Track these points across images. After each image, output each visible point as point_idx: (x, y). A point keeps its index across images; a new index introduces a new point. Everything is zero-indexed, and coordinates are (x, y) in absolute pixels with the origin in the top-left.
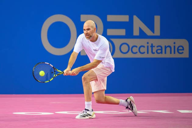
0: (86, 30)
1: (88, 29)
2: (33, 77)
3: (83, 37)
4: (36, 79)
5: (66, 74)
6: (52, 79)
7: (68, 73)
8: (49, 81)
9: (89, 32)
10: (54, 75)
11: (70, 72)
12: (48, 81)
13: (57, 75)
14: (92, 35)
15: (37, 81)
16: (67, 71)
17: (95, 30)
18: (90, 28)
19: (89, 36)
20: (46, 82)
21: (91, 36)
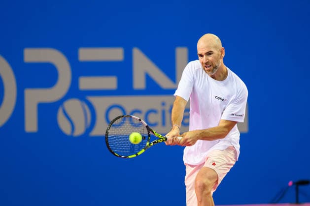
0: (204, 56)
1: (209, 53)
2: (105, 145)
3: (196, 69)
4: (111, 151)
5: (170, 143)
6: (143, 151)
7: (175, 141)
8: (137, 155)
9: (210, 58)
10: (148, 144)
11: (180, 138)
12: (135, 156)
13: (152, 144)
14: (217, 65)
15: (113, 153)
16: (174, 136)
17: (222, 52)
18: (212, 50)
19: (212, 68)
20: (130, 157)
21: (215, 67)
